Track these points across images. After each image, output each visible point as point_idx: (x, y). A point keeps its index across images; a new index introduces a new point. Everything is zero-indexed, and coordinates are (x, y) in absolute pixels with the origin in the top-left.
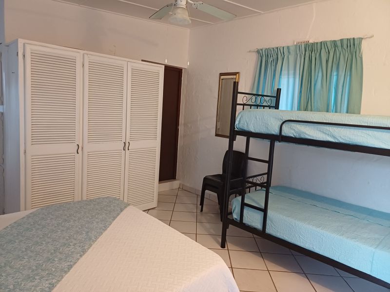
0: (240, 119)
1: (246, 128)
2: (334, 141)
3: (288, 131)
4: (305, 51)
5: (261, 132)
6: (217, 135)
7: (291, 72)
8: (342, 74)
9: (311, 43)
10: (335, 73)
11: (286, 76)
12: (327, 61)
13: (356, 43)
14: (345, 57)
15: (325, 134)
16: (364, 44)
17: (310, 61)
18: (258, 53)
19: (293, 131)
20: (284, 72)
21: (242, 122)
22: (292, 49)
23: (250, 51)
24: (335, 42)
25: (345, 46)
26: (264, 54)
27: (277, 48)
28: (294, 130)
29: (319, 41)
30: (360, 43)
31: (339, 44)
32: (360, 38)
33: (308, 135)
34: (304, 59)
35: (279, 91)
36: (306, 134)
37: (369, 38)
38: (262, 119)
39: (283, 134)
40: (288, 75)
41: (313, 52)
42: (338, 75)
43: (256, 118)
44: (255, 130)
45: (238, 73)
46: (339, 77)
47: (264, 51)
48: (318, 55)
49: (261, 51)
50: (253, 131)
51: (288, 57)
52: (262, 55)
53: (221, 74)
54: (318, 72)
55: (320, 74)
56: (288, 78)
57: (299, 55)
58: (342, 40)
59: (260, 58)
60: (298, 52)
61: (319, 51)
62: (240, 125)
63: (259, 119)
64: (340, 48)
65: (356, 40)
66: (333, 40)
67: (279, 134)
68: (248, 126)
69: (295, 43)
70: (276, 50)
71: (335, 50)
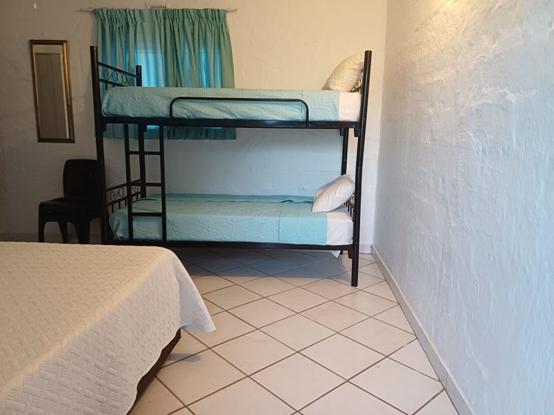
0: (109, 99)
1: (119, 112)
2: (231, 118)
3: (181, 111)
4: (165, 19)
5: (143, 116)
6: (41, 140)
7: (149, 45)
8: (211, 50)
9: (170, 10)
10: (203, 50)
11: (143, 51)
12: (193, 34)
13: (221, 15)
14: (211, 31)
15: (222, 111)
16: (229, 18)
17: (173, 32)
18: (96, 15)
19: (186, 111)
20: (140, 44)
21: (112, 104)
22: (146, 14)
23: (81, 11)
24: (198, 11)
25: (210, 19)
26: (106, 17)
27: (125, 10)
28: (188, 109)
29: (181, 7)
30: (225, 17)
31: (203, 14)
32: (224, 10)
33: (205, 114)
34: (165, 28)
35: (139, 68)
36: (202, 113)
37: (233, 11)
38: (142, 98)
39: (174, 115)
40: (146, 48)
41: (175, 21)
42: (206, 52)
43: (134, 98)
44: (134, 114)
45: (65, 41)
46: (209, 54)
47: (105, 12)
48: (181, 25)
49: (100, 12)
50: (131, 115)
51: (142, 25)
52: (102, 18)
53: (33, 42)
54: (184, 48)
55: (187, 50)
56: (146, 53)
57: (157, 23)
58: (206, 10)
59: (100, 21)
60: (155, 19)
61: (181, 20)
62: (110, 109)
63: (139, 98)
64: (205, 20)
65: (221, 12)
66: (196, 8)
67: (169, 117)
68: (122, 109)
69: (149, 8)
70: (124, 13)
71: (199, 20)
